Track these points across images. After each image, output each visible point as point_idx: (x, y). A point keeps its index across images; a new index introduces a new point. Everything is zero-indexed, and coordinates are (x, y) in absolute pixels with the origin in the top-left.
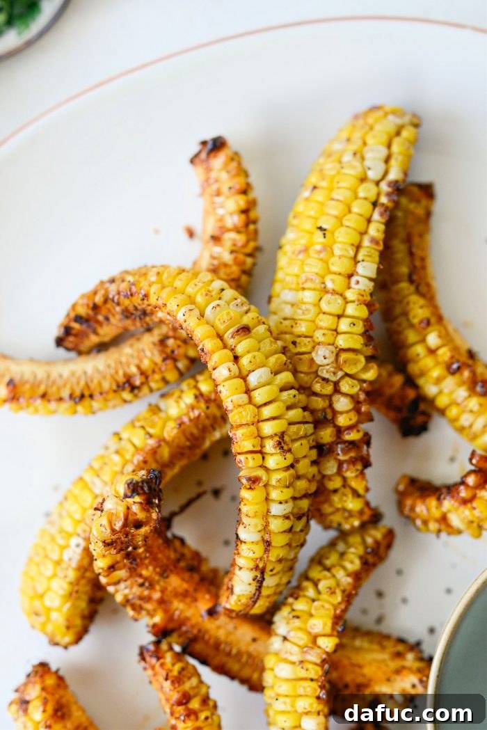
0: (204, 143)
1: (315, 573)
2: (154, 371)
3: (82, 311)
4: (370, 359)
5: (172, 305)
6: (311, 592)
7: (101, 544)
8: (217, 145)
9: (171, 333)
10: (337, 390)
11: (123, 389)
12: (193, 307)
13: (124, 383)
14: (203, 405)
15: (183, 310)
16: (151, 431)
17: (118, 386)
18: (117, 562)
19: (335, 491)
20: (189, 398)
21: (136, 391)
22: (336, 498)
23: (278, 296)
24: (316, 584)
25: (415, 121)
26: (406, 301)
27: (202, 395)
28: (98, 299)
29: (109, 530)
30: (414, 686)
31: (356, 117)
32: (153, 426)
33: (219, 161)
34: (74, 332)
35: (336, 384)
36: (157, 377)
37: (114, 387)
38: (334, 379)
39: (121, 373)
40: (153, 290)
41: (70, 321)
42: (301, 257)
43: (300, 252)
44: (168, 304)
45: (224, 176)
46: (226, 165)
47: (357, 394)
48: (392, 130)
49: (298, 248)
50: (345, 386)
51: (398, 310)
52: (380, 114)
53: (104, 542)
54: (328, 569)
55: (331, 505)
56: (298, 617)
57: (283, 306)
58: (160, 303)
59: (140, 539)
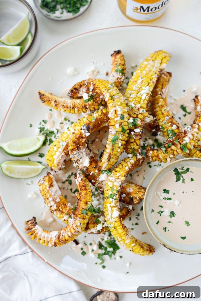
0: (115, 52)
1: (123, 162)
2: (92, 105)
3: (77, 87)
4: (146, 111)
5: (101, 88)
6: (121, 167)
7: (72, 142)
8: (119, 52)
9: (98, 97)
10: (137, 117)
11: (84, 108)
12: (106, 89)
13: (84, 107)
14: (103, 115)
15: (104, 89)
16: (89, 119)
17: (83, 107)
18: (74, 149)
19: (132, 142)
20: (100, 113)
21: (87, 109)
22: (132, 144)
23: (127, 92)
24: (122, 165)
25: (170, 56)
26: (158, 100)
27: (103, 113)
28: (82, 84)
29: (75, 137)
30: (142, 196)
31: (155, 52)
32: (90, 118)
33: (118, 56)
34: (73, 92)
35: (137, 115)
36: (93, 107)
37: (82, 107)
38: (137, 113)
39: (84, 104)
40: (97, 83)
41: (73, 89)
42: (135, 83)
43: (135, 82)
44: (100, 87)
45: (119, 60)
46: (120, 57)
47: (142, 119)
48: (164, 57)
49: (134, 80)
50: (139, 116)
51: (156, 102)
52: (162, 52)
53: (73, 141)
54: (126, 162)
55: (130, 146)
56: (116, 172)
57: (128, 94)
58: (98, 86)
59: (81, 143)
